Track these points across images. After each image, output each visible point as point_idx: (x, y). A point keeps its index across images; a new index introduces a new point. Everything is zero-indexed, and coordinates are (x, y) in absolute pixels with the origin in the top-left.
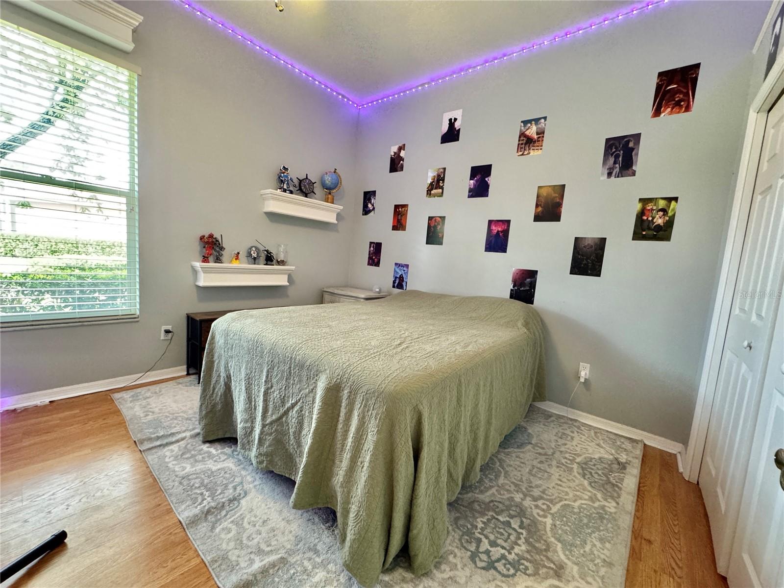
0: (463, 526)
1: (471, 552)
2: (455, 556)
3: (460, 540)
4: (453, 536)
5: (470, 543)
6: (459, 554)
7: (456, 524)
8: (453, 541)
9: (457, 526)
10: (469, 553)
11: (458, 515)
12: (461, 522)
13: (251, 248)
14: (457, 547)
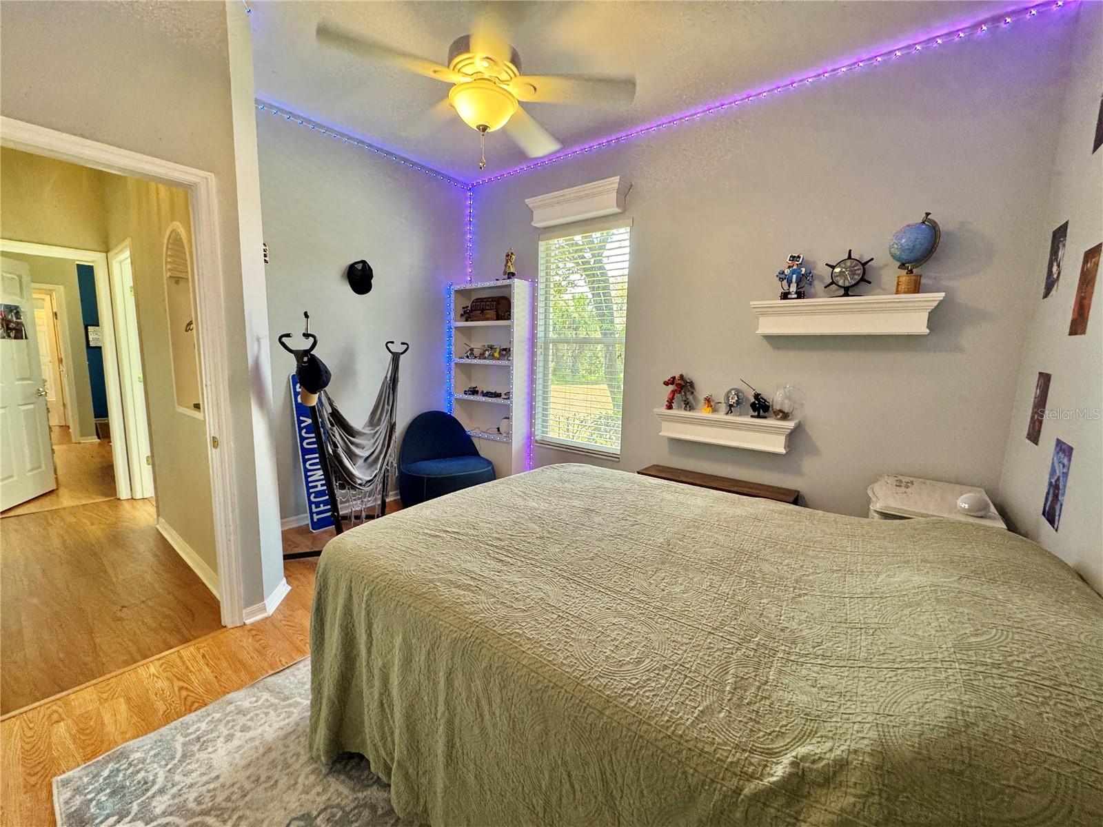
0: (359, 815)
1: (316, 818)
2: (318, 794)
3: (338, 806)
4: (347, 797)
5: (328, 820)
6: (318, 799)
7: (365, 805)
8: (340, 794)
9: (361, 806)
10: (315, 813)
11: (380, 812)
12: (366, 813)
13: (729, 392)
14: (329, 799)
